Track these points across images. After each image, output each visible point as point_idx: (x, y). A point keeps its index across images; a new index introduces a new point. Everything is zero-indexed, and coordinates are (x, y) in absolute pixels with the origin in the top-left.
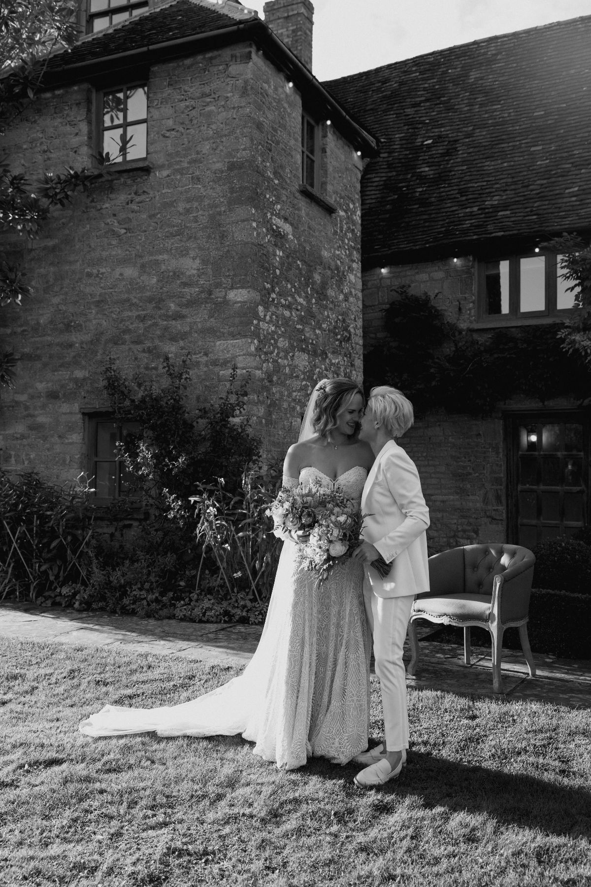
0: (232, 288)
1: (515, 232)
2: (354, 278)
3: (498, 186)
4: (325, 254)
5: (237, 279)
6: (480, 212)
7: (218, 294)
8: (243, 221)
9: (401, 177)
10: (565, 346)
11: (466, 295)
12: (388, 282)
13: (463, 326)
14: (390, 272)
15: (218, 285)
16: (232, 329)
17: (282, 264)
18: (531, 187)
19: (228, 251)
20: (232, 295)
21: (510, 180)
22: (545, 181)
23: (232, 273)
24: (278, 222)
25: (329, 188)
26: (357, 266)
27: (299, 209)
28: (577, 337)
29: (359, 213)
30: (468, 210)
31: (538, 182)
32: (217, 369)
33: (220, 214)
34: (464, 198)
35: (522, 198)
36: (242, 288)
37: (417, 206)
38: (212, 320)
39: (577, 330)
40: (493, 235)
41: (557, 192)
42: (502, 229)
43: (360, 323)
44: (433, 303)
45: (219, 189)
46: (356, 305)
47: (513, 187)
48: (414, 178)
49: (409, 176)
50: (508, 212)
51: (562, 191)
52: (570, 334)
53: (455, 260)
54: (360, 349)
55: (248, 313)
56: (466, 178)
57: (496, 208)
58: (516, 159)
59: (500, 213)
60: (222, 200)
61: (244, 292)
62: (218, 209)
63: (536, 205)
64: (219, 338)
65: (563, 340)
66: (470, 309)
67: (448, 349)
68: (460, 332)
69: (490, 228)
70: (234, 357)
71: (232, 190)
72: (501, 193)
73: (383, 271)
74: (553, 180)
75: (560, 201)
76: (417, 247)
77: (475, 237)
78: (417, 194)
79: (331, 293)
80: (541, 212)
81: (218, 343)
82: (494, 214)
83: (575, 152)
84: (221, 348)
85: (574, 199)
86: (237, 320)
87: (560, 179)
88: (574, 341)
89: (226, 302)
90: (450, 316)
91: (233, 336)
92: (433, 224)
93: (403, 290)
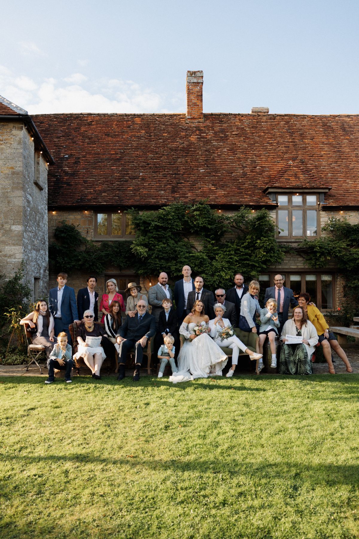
0: (13, 224)
1: (111, 203)
2: (46, 217)
3: (100, 182)
4: (39, 208)
5: (16, 221)
6: (94, 192)
7: (7, 226)
8: (19, 197)
9: (56, 170)
10: (133, 251)
11: (90, 226)
12: (56, 218)
13: (89, 239)
14: (57, 214)
15: (7, 223)
16: (13, 242)
17: (29, 214)
18: (114, 185)
19: (12, 209)
20: (13, 227)
21: (105, 180)
22: (119, 183)
23: (13, 218)
24: (29, 196)
25: (40, 179)
26: (47, 211)
27: (33, 190)
28: (138, 248)
29: (47, 189)
30: (89, 190)
31: (116, 183)
32: (6, 258)
33: (7, 192)
34: (86, 185)
35: (111, 189)
36: (19, 225)
37: (66, 185)
38: (4, 237)
39: (138, 245)
40: (102, 203)
41: (125, 188)
42: (105, 201)
43: (47, 236)
44: (76, 228)
45: (7, 182)
46: (46, 228)
47: (106, 183)
48: (62, 172)
49: (60, 171)
50: (106, 194)
51: (126, 188)
52: (135, 246)
53: (86, 212)
54: (47, 247)
55: (20, 236)
56: (86, 176)
57: (101, 192)
58: (106, 171)
59: (103, 194)
60: (9, 186)
61: (19, 226)
62: (6, 190)
63: (117, 192)
64: (7, 245)
65: (132, 248)
66: (92, 232)
67: (83, 248)
68: (88, 241)
69: (100, 200)
70: (14, 254)
71: (14, 183)
72: (101, 185)
73: (53, 212)
74: (122, 183)
75: (126, 192)
76: (70, 205)
77: (94, 203)
78: (65, 180)
79: (41, 224)
80: (119, 196)
81: (6, 247)
82: (100, 194)
83: (129, 172)
84: (8, 249)
85: (131, 192)
86: (16, 238)
87: (125, 183)
88: (136, 250)
89: (10, 230)
90: (83, 234)
91: (14, 245)
92: (74, 194)
93: (63, 222)
